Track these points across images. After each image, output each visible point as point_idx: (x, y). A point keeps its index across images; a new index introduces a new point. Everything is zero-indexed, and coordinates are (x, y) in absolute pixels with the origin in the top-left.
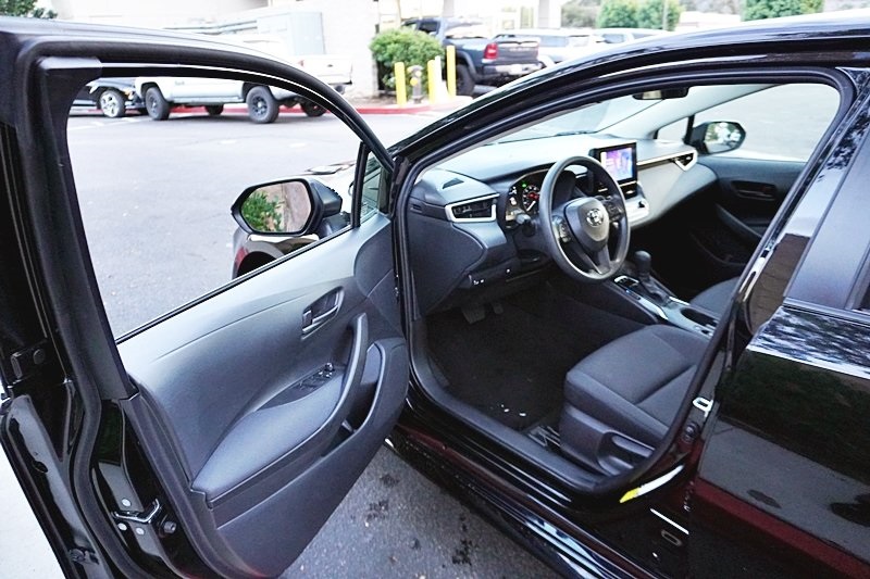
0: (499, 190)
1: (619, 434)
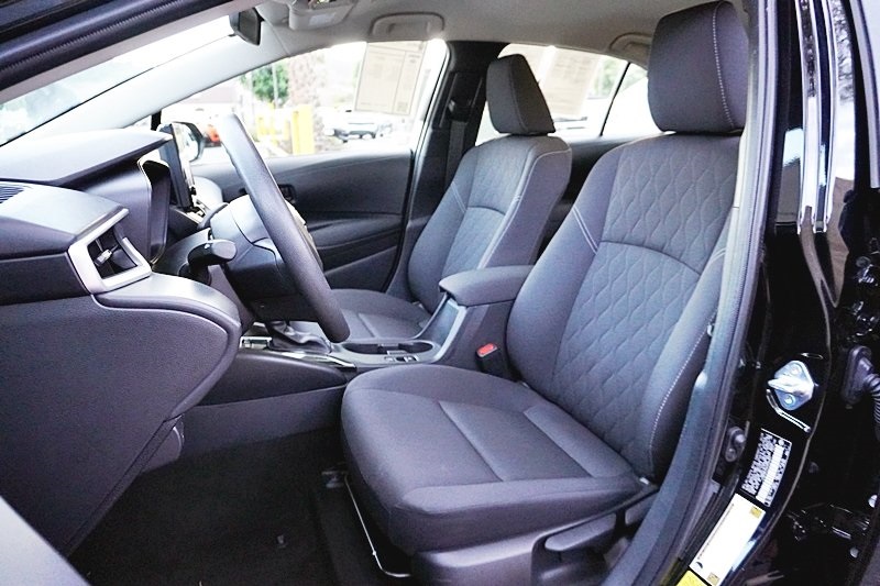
1: (545, 534)
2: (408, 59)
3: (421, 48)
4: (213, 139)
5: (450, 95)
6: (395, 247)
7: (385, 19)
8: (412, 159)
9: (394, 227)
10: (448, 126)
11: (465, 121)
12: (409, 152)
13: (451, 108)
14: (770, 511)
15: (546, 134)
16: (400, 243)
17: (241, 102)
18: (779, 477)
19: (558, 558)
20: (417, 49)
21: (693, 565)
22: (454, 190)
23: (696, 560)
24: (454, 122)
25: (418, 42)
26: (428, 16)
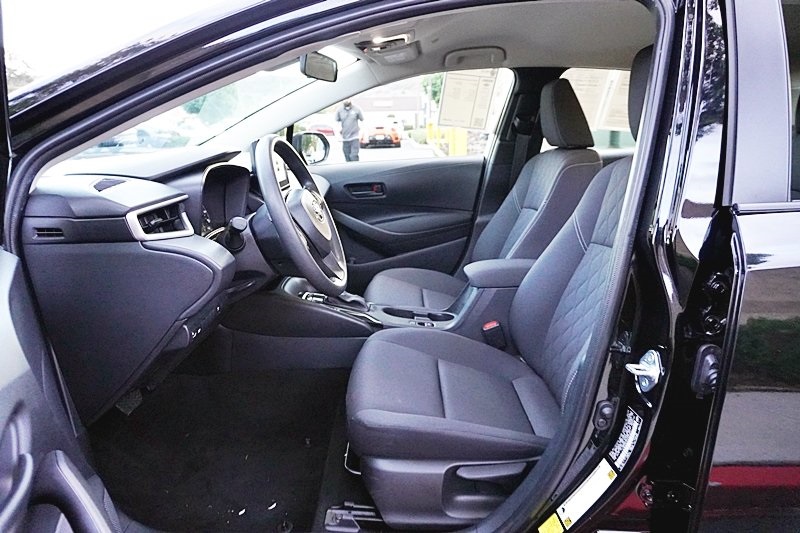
0: (185, 190)
1: (462, 464)
2: (482, 83)
3: (493, 74)
4: (395, 141)
5: (515, 113)
6: (465, 238)
7: (454, 54)
8: (484, 165)
9: (466, 221)
10: (514, 138)
11: (529, 135)
12: (482, 159)
13: (516, 124)
14: (621, 475)
15: (585, 148)
16: (469, 236)
17: (425, 109)
18: (632, 449)
19: (473, 486)
20: (489, 75)
21: (559, 510)
22: (514, 192)
23: (562, 506)
24: (519, 135)
25: (491, 69)
26: (490, 49)
